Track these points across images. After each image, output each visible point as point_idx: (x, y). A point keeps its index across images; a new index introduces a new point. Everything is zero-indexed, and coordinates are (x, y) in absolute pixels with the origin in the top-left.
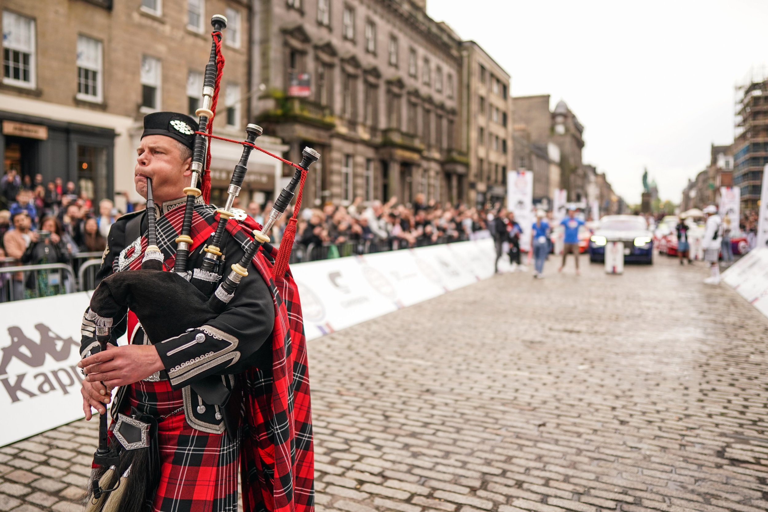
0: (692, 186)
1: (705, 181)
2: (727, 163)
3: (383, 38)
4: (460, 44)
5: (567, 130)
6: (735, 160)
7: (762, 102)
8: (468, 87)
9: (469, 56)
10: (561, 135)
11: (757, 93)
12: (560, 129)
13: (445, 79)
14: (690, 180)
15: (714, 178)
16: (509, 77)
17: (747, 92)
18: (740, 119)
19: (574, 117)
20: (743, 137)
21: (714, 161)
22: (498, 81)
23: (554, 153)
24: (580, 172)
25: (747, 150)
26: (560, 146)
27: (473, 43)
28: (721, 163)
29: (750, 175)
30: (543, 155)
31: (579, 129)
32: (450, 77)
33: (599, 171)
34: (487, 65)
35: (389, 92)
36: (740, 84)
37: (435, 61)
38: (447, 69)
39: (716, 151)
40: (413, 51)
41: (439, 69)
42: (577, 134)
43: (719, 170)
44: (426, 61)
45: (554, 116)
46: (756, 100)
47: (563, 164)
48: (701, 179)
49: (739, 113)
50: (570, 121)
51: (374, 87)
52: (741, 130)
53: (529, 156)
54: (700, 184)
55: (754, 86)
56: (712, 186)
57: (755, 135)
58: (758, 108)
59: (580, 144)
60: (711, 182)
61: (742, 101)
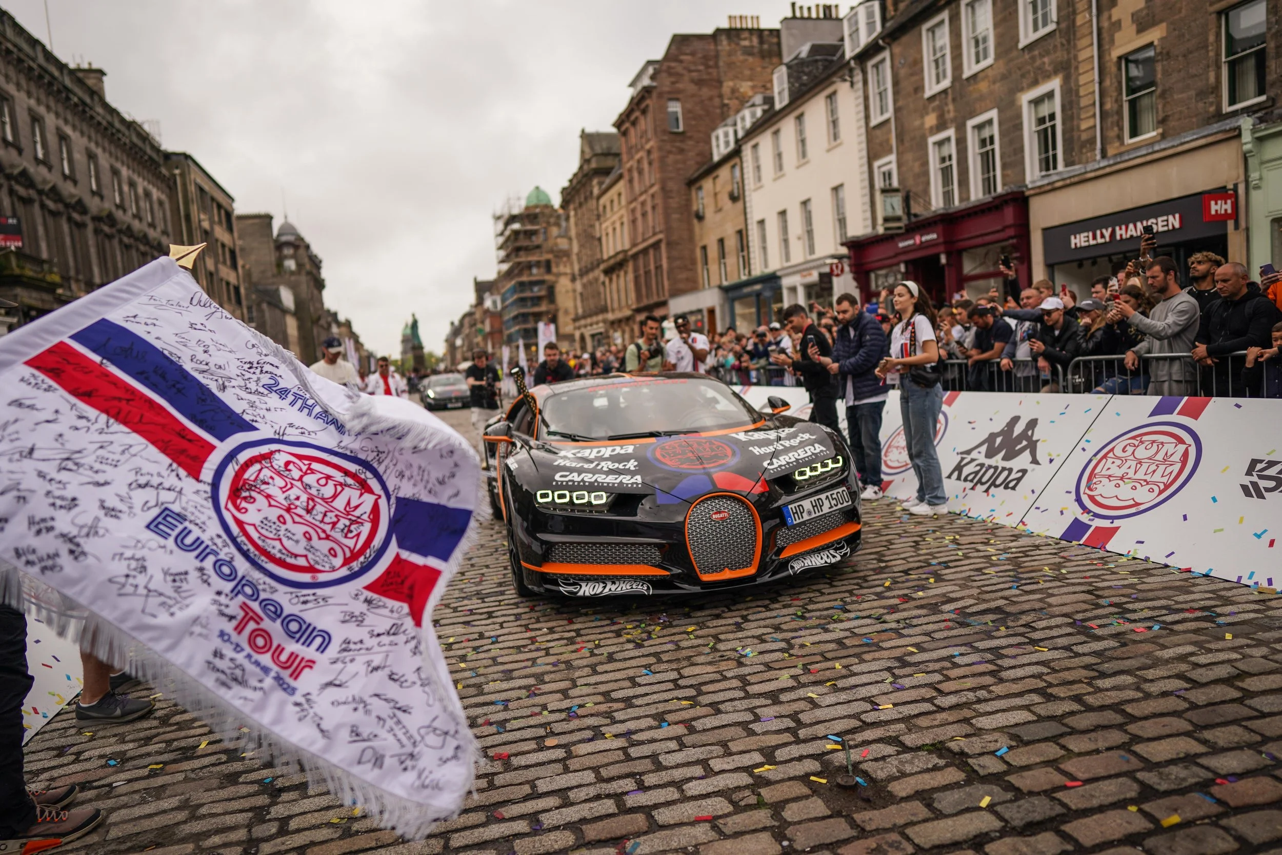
0: (456, 331)
1: (473, 325)
2: (494, 303)
3: (79, 156)
4: (168, 156)
5: (300, 265)
6: (503, 301)
7: (522, 236)
8: (188, 217)
9: (182, 175)
10: (292, 273)
11: (516, 226)
12: (291, 264)
13: (156, 206)
14: (452, 324)
15: (483, 322)
16: (233, 200)
17: (507, 224)
18: (502, 253)
19: (308, 247)
20: (508, 274)
21: (480, 301)
22: (220, 206)
23: (287, 298)
24: (323, 322)
25: (514, 290)
26: (294, 288)
27: (187, 157)
28: (488, 303)
29: (520, 319)
30: (275, 302)
31: (316, 263)
32: (161, 203)
33: (342, 318)
34: (207, 186)
35: (97, 231)
36: (498, 213)
37: (142, 184)
38: (155, 193)
39: (482, 288)
40: (115, 172)
41: (147, 194)
42: (314, 271)
43: (487, 312)
44: (132, 184)
45: (279, 246)
46: (516, 233)
47: (300, 311)
48: (467, 320)
49: (501, 248)
50: (302, 251)
51: (81, 226)
52: (505, 267)
53: (259, 305)
54: (466, 330)
55: (512, 219)
56: (481, 331)
57: (520, 274)
58: (518, 244)
59: (320, 285)
60: (479, 326)
61: (502, 234)
